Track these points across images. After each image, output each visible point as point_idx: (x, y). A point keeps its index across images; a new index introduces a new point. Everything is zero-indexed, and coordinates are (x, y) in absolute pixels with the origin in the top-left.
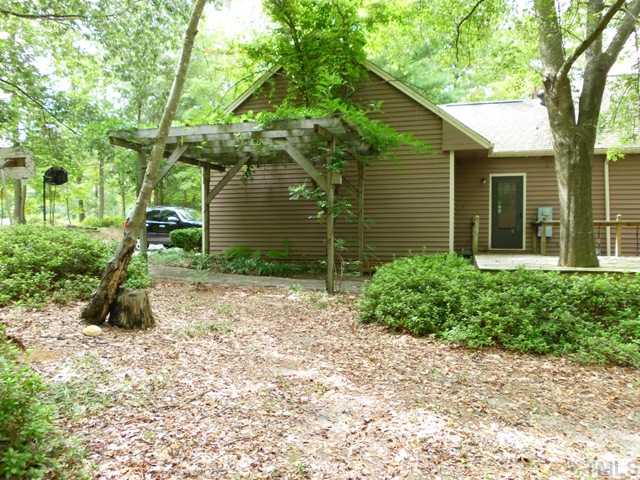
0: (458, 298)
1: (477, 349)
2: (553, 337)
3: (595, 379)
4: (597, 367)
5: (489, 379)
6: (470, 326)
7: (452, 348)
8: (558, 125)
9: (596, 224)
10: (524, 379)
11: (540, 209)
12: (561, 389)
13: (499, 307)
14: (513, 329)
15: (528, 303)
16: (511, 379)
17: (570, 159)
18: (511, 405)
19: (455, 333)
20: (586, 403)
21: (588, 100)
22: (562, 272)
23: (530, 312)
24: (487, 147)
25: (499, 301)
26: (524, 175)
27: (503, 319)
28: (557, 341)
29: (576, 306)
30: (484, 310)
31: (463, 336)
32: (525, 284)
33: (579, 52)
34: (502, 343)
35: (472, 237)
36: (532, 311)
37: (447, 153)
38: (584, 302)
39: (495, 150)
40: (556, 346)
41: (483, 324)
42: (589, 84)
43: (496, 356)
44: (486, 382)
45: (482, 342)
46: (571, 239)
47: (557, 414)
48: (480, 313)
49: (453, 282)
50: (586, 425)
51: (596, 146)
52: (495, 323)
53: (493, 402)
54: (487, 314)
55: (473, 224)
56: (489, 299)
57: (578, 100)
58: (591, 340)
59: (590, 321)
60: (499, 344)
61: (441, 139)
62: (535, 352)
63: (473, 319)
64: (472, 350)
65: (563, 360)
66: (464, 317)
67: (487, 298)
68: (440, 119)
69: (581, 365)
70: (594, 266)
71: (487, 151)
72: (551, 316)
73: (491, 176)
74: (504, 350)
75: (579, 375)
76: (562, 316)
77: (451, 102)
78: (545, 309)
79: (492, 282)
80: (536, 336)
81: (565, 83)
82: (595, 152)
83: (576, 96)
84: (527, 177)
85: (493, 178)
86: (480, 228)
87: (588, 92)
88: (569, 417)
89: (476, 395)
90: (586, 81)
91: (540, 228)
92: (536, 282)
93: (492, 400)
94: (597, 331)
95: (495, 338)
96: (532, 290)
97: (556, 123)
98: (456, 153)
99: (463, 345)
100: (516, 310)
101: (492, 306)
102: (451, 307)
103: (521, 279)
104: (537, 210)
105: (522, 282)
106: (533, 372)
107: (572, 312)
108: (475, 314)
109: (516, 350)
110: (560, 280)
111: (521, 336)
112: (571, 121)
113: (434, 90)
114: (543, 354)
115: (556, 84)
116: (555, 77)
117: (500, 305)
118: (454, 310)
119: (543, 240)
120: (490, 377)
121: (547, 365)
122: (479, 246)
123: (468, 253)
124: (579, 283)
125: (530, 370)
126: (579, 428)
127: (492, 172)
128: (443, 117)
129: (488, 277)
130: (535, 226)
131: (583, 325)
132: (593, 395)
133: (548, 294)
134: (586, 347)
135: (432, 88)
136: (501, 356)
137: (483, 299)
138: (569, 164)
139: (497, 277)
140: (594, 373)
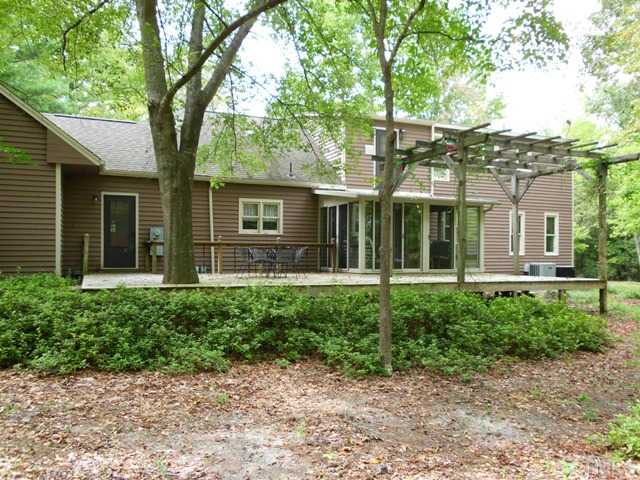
0: (50, 321)
1: (70, 374)
2: (149, 352)
3: (183, 387)
4: (186, 376)
5: (77, 405)
6: (63, 351)
7: (40, 377)
8: (162, 149)
9: (196, 244)
10: (116, 398)
11: (152, 229)
12: (150, 403)
13: (96, 328)
14: (109, 349)
15: (126, 321)
16: (101, 401)
17: (172, 182)
18: (96, 429)
19: (46, 360)
20: (171, 413)
21: (188, 130)
22: (162, 289)
23: (127, 330)
24: (98, 164)
25: (97, 321)
26: (137, 195)
27: (98, 339)
28: (153, 356)
29: (171, 320)
30: (79, 332)
31: (53, 362)
32: (124, 302)
33: (179, 85)
34: (97, 365)
35: (82, 256)
36: (129, 328)
37: (53, 165)
38: (179, 316)
39: (107, 168)
40: (151, 360)
41: (77, 347)
42: (189, 115)
43: (91, 379)
44: (74, 409)
45: (76, 366)
46: (173, 258)
47: (140, 429)
48: (74, 335)
49: (48, 304)
50: (167, 434)
51: (196, 173)
52: (90, 345)
53: (77, 429)
54: (82, 335)
55: (83, 242)
56: (85, 320)
57: (180, 129)
58: (183, 352)
59: (183, 333)
60: (94, 366)
61: (45, 149)
62: (131, 370)
63: (66, 342)
64: (63, 376)
65: (157, 373)
66: (56, 341)
67: (83, 319)
68: (45, 128)
69: (173, 375)
70: (195, 283)
71: (99, 168)
72: (148, 332)
73: (103, 193)
74: (100, 371)
75: (169, 386)
76: (158, 332)
77: (63, 112)
78: (142, 326)
79: (92, 301)
80: (132, 353)
81: (168, 110)
82: (195, 178)
83: (178, 125)
84: (140, 198)
85: (105, 196)
86: (90, 247)
87: (188, 122)
88: (152, 429)
89: (59, 426)
90: (187, 112)
91: (152, 248)
92: (135, 300)
93: (77, 427)
94: (190, 342)
95: (91, 360)
96: (130, 308)
97: (160, 147)
98: (64, 167)
99: (52, 373)
100: (112, 329)
101: (89, 326)
102: (42, 332)
103: (119, 298)
104: (149, 230)
105: (121, 301)
106: (125, 390)
107: (166, 326)
108: (70, 337)
109: (113, 370)
110: (159, 297)
111: (117, 355)
112: (173, 147)
113: (44, 96)
114: (139, 370)
115: (160, 110)
116: (159, 104)
117: (98, 324)
118: (46, 335)
119: (154, 259)
120: (78, 402)
121: (140, 380)
122: (89, 266)
123: (77, 272)
124: (176, 298)
125: (123, 388)
126: (159, 438)
127: (104, 190)
128: (48, 127)
129: (87, 297)
130: (147, 246)
131: (177, 338)
132: (177, 404)
133: (146, 311)
134: (177, 358)
135: (42, 93)
136: (96, 378)
137: (80, 320)
138: (172, 187)
139: (95, 297)
140: (183, 382)
